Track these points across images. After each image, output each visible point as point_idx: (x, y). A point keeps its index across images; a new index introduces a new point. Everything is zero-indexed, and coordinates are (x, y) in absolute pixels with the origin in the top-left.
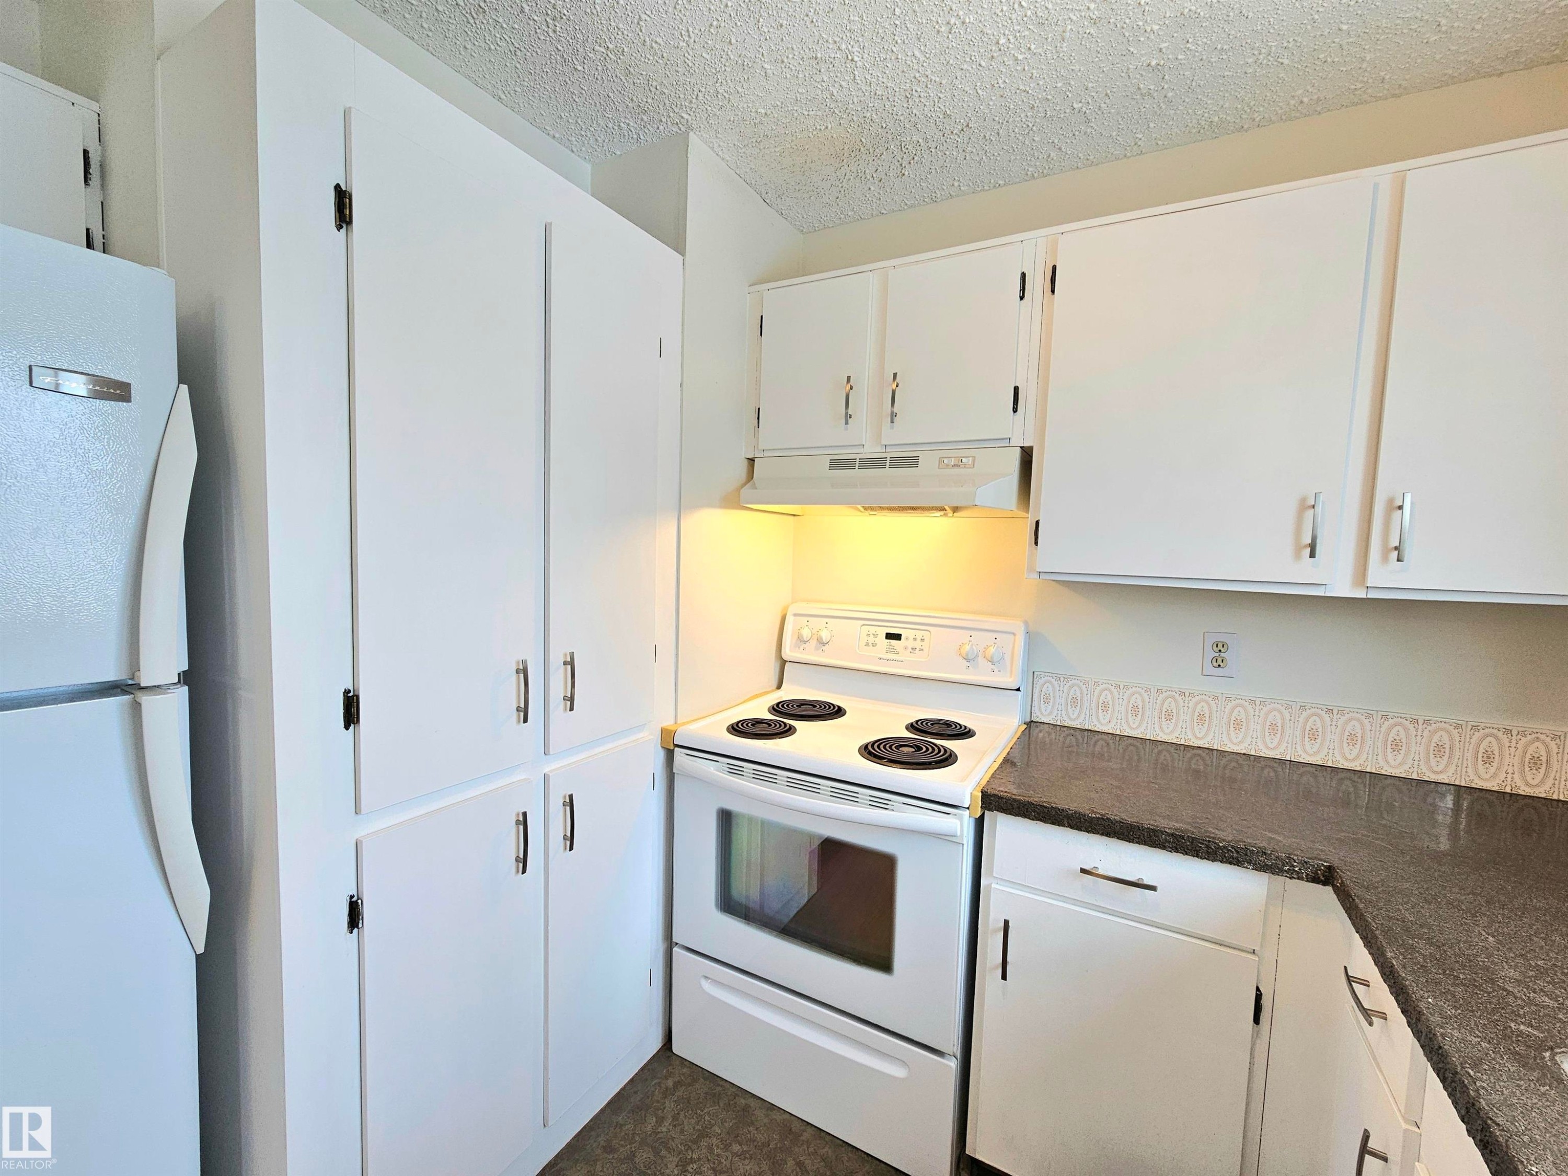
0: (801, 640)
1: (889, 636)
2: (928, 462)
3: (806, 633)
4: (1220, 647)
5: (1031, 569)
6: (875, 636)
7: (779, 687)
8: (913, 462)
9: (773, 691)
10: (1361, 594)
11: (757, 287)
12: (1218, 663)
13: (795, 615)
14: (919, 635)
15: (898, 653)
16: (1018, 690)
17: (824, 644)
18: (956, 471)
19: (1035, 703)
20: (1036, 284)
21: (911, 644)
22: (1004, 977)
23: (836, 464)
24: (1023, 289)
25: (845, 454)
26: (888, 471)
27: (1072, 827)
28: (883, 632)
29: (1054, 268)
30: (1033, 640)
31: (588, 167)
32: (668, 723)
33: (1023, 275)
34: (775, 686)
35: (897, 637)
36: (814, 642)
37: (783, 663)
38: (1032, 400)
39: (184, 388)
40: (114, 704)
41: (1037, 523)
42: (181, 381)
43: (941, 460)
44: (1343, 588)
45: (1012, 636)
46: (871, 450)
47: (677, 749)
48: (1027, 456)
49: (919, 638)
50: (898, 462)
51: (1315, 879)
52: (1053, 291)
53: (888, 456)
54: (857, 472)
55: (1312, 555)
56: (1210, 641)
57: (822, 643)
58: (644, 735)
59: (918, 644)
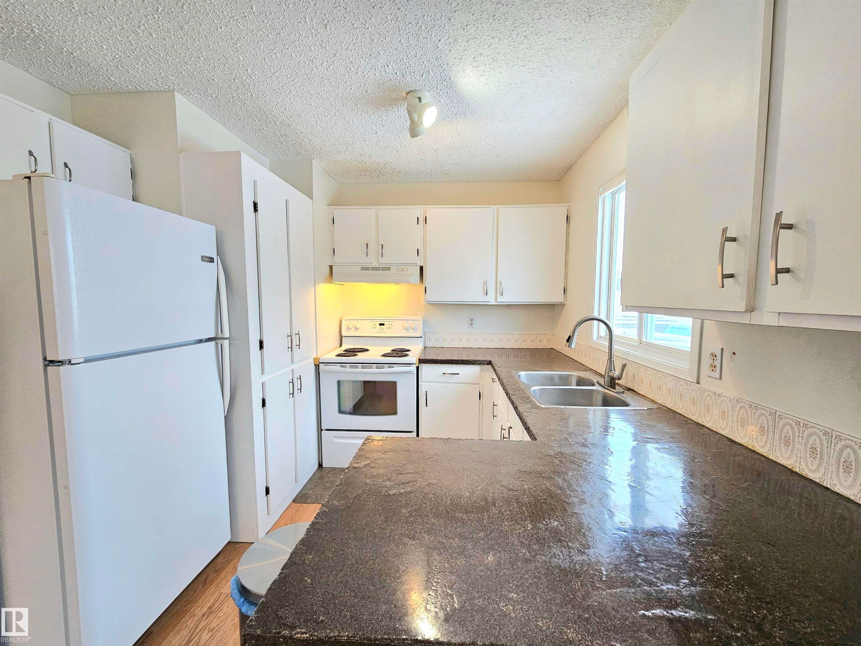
0: (349, 328)
1: (380, 324)
2: (393, 269)
3: (351, 326)
4: (472, 320)
5: (424, 300)
6: (375, 325)
7: (341, 346)
8: (388, 269)
9: (337, 348)
10: (496, 304)
11: (331, 207)
12: (471, 324)
13: (345, 320)
14: (390, 323)
15: (383, 330)
16: (421, 337)
17: (357, 329)
18: (402, 272)
19: (426, 342)
20: (421, 220)
21: (388, 326)
22: (427, 406)
23: (363, 269)
24: (418, 222)
25: (367, 265)
26: (381, 272)
27: (440, 363)
28: (378, 323)
29: (426, 217)
30: (425, 322)
31: (268, 160)
32: (315, 356)
33: (418, 218)
34: (339, 346)
35: (383, 324)
36: (353, 329)
37: (341, 337)
38: (422, 252)
39: (218, 257)
40: (213, 343)
41: (426, 287)
42: (217, 256)
43: (398, 269)
44: (493, 303)
45: (419, 321)
46: (375, 265)
47: (320, 364)
48: (421, 268)
49: (390, 324)
50: (384, 269)
51: (488, 364)
52: (426, 223)
53: (381, 267)
54: (371, 272)
55: (487, 295)
56: (469, 319)
57: (356, 329)
58: (310, 360)
59: (390, 326)
